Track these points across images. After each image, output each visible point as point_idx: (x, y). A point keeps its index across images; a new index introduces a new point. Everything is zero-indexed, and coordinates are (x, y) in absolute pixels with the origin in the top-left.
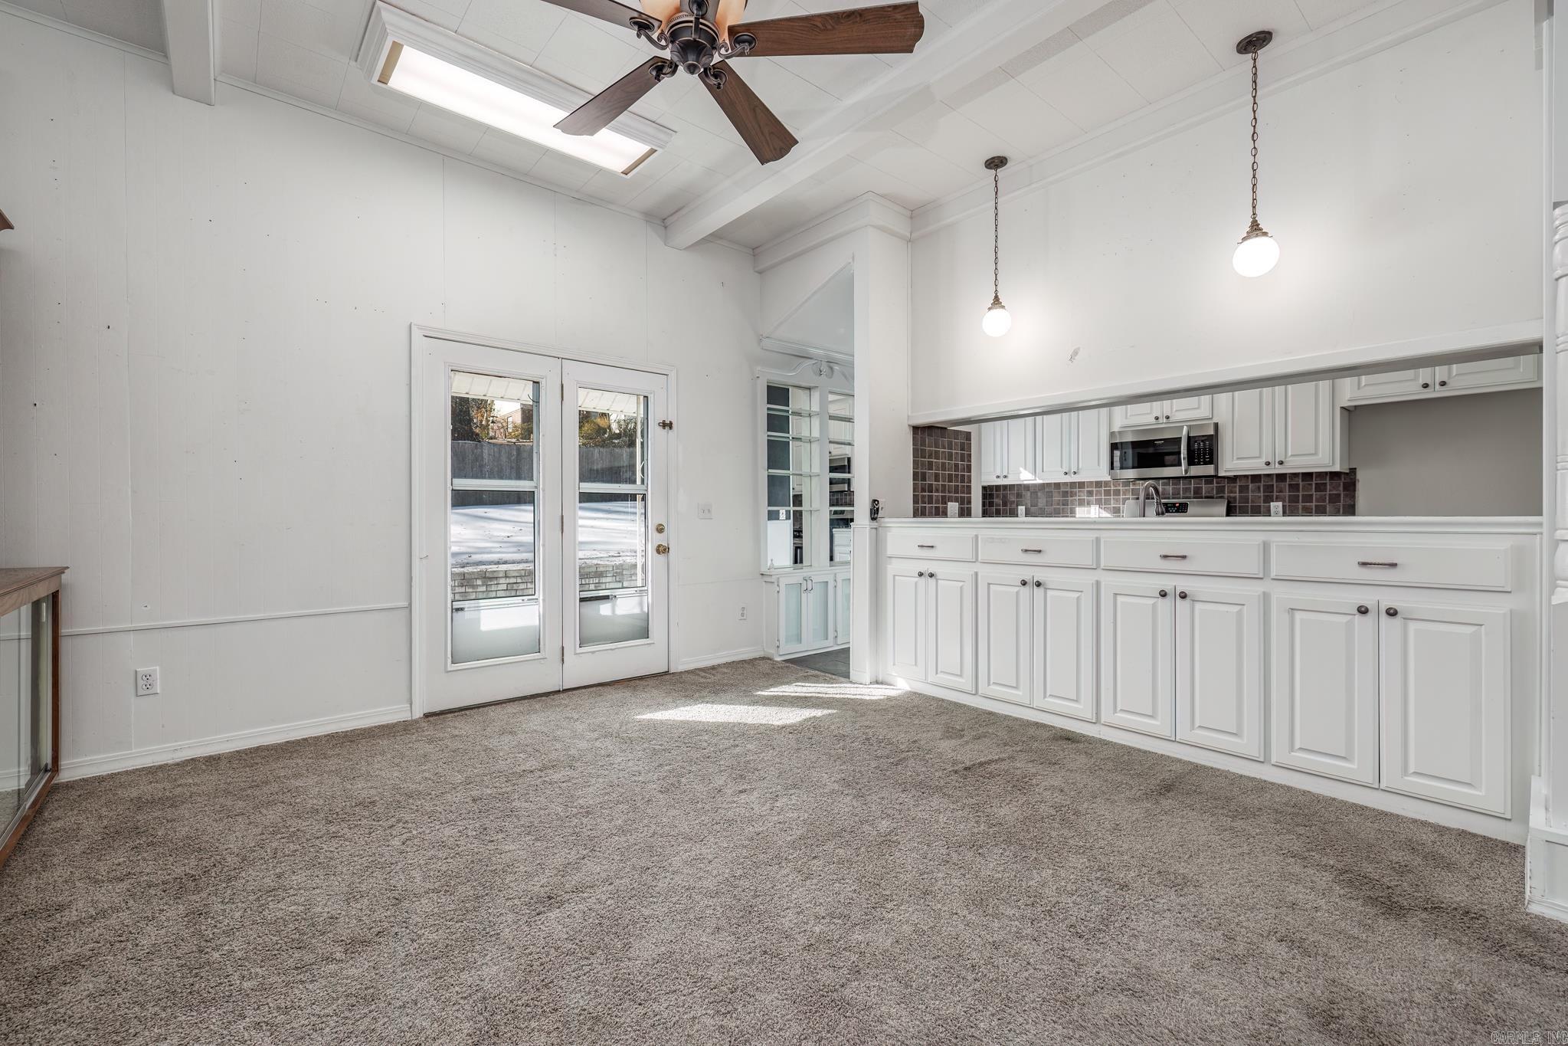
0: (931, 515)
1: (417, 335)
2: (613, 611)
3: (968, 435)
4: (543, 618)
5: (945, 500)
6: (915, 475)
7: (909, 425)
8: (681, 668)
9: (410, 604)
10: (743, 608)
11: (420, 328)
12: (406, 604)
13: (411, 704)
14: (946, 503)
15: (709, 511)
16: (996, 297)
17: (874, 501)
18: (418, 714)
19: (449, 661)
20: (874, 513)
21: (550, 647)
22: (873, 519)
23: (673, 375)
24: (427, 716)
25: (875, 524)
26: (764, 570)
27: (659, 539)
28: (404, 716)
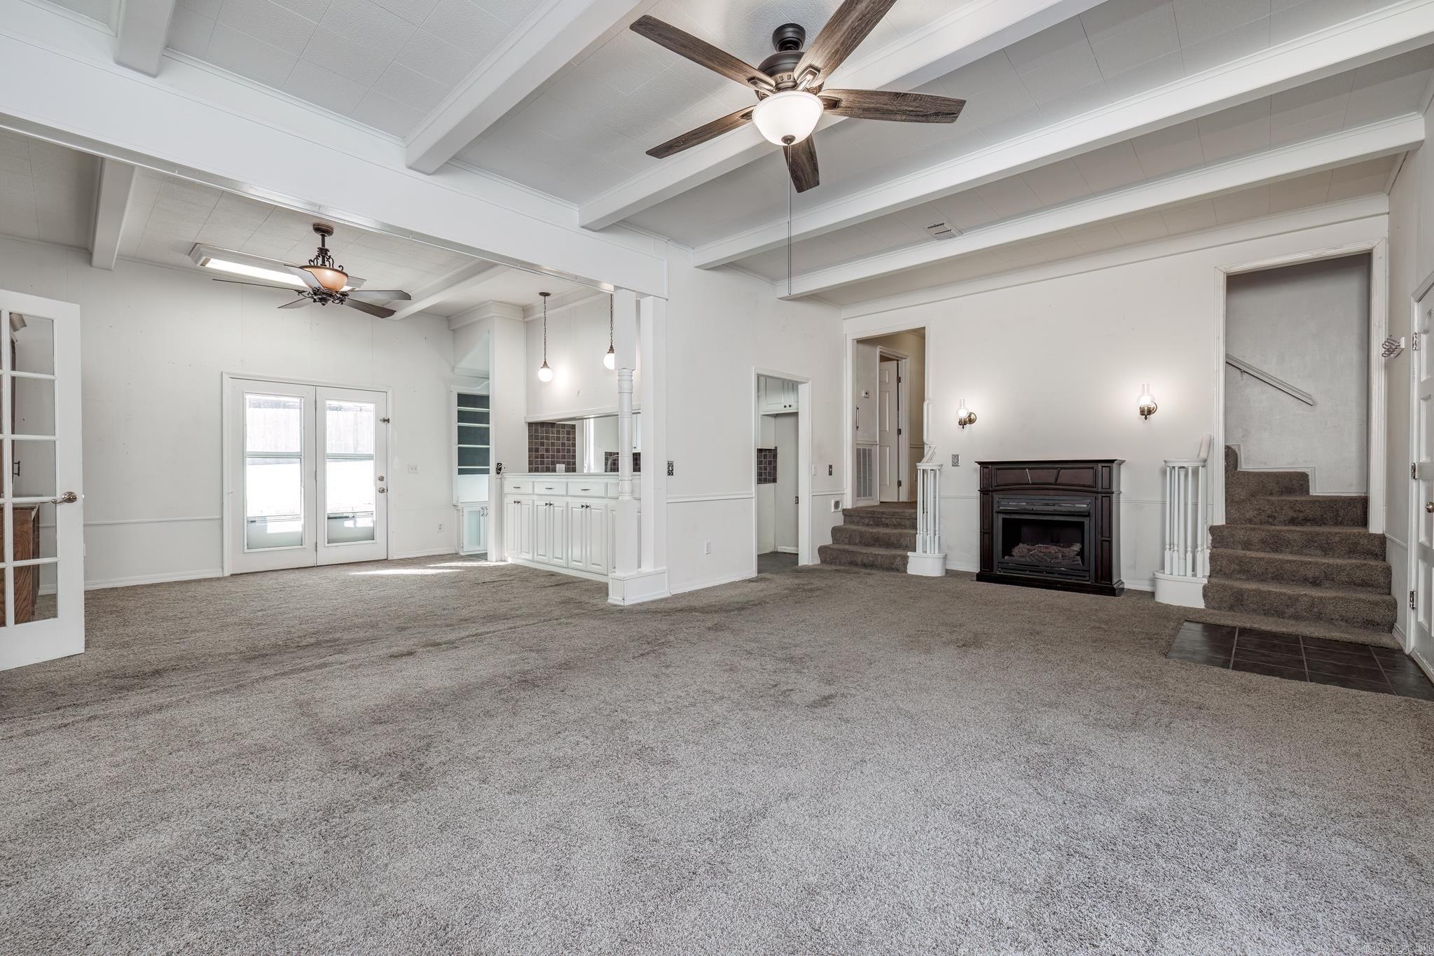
0: (542, 471)
1: (226, 377)
2: (355, 524)
3: (573, 427)
4: (304, 527)
5: (554, 463)
6: (530, 450)
7: (526, 422)
8: (395, 558)
9: (222, 518)
10: (441, 525)
11: (228, 374)
12: (219, 517)
13: (223, 569)
14: (555, 464)
15: (415, 469)
16: (545, 362)
17: (498, 464)
18: (227, 574)
19: (246, 547)
20: (499, 470)
21: (309, 543)
22: (498, 473)
23: (390, 393)
24: (232, 575)
25: (499, 476)
26: (455, 503)
27: (382, 485)
28: (219, 575)
